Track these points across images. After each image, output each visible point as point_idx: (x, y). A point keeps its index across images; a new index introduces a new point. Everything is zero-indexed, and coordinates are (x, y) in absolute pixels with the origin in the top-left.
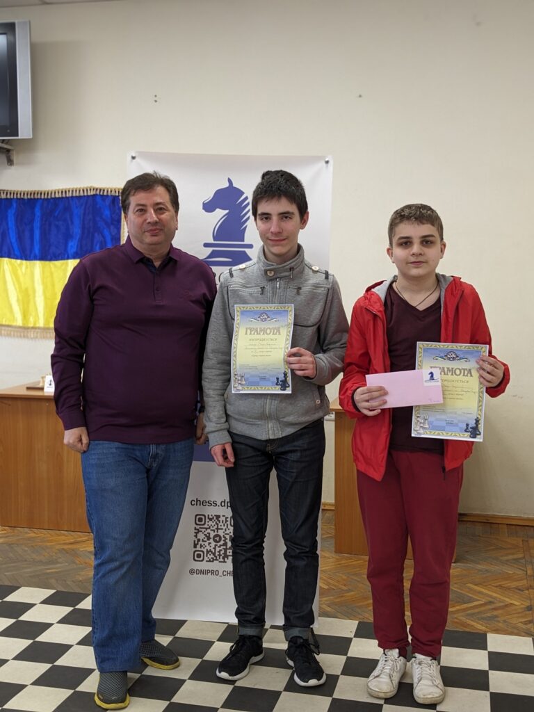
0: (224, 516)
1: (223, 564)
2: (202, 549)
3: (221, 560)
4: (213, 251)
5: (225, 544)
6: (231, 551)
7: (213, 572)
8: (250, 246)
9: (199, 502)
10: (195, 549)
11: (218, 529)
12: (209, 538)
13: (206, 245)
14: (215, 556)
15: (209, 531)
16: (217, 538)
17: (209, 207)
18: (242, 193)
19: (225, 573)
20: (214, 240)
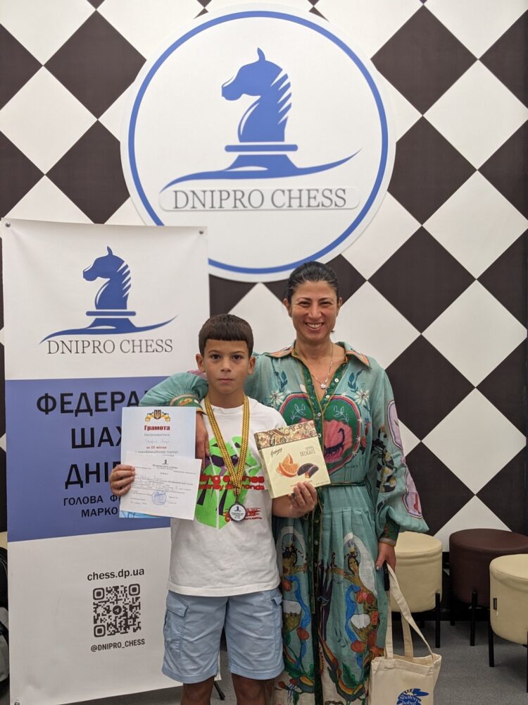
0: (122, 586)
1: (126, 634)
2: (103, 623)
3: (123, 631)
4: (97, 319)
5: (126, 614)
6: (132, 620)
7: (115, 645)
8: (133, 314)
9: (96, 576)
10: (96, 625)
11: (117, 600)
12: (108, 611)
13: (89, 314)
14: (116, 629)
15: (108, 604)
16: (117, 610)
17: (90, 275)
18: (121, 262)
19: (127, 644)
20: (97, 308)
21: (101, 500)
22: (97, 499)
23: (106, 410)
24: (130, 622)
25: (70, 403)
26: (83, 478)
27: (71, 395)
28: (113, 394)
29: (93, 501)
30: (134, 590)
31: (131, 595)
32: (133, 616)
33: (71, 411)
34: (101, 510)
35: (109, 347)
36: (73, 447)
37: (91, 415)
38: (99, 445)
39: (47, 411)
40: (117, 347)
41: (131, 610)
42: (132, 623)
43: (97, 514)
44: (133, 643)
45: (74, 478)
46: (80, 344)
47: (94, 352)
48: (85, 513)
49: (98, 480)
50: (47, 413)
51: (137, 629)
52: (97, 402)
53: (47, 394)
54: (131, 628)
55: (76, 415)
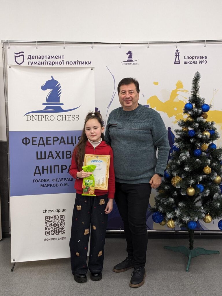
0: (57, 216)
2: (49, 230)
3: (57, 234)
4: (47, 106)
5: (59, 227)
6: (61, 229)
7: (54, 239)
8: (62, 104)
9: (46, 211)
10: (46, 231)
11: (55, 221)
12: (51, 225)
13: (44, 104)
14: (55, 232)
15: (51, 222)
16: (55, 225)
17: (44, 88)
18: (57, 82)
19: (59, 239)
20: (47, 102)
21: (49, 181)
22: (47, 180)
23: (51, 144)
24: (60, 230)
25: (36, 141)
26: (41, 172)
27: (36, 138)
28: (54, 138)
29: (45, 181)
30: (62, 217)
31: (61, 219)
32: (62, 228)
33: (36, 144)
34: (48, 185)
35: (52, 118)
36: (37, 159)
37: (45, 146)
38: (48, 159)
39: (26, 144)
40: (56, 118)
41: (61, 225)
42: (61, 231)
43: (47, 186)
44: (61, 239)
45: (37, 171)
46: (40, 117)
47: (46, 120)
48: (42, 186)
49: (47, 173)
50: (26, 145)
51: (63, 233)
52: (47, 141)
53: (26, 137)
54: (61, 232)
55: (38, 146)
